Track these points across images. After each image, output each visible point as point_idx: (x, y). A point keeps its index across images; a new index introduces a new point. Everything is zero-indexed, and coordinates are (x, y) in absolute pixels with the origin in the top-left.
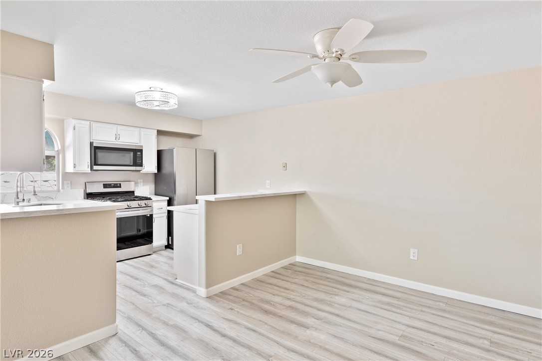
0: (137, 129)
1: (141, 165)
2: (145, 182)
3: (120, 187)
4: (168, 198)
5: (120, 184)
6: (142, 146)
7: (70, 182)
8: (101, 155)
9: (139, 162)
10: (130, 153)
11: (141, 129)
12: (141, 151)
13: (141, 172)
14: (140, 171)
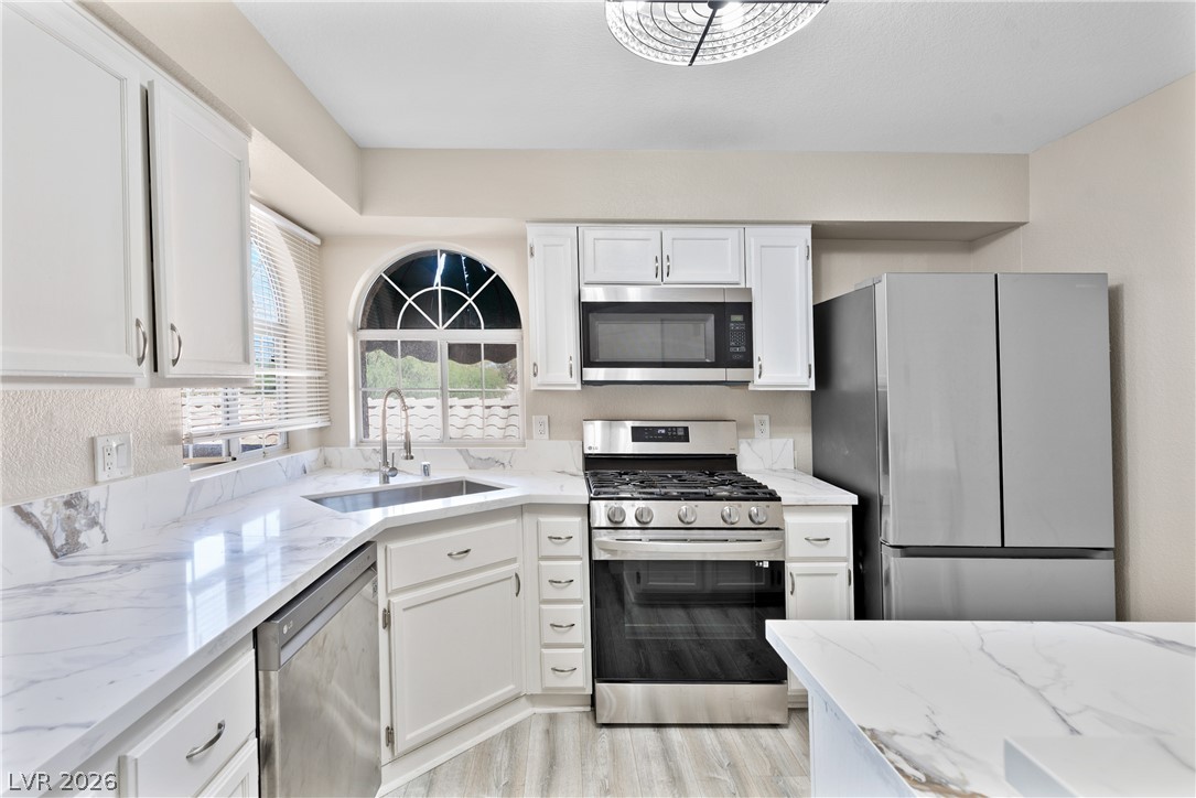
0: (732, 233)
1: (747, 362)
2: (778, 424)
3: (685, 438)
4: (853, 499)
5: (686, 429)
6: (749, 291)
7: (545, 418)
8: (604, 329)
9: (737, 349)
10: (705, 320)
11: (750, 230)
12: (746, 309)
13: (751, 387)
14: (747, 383)
